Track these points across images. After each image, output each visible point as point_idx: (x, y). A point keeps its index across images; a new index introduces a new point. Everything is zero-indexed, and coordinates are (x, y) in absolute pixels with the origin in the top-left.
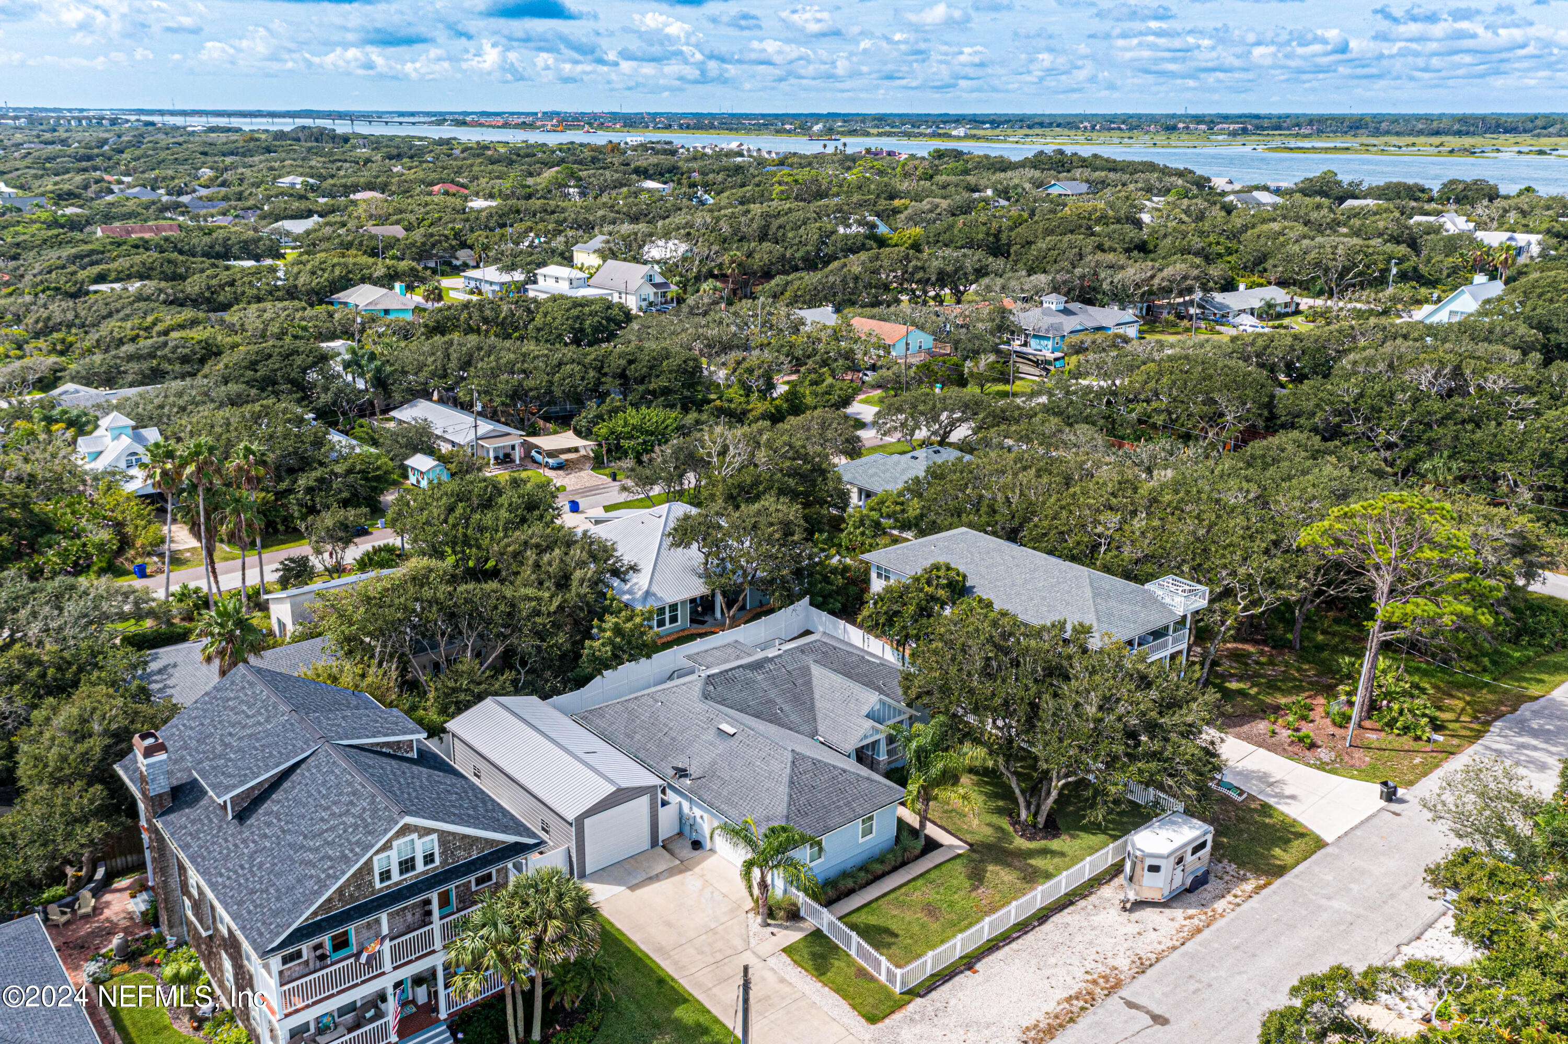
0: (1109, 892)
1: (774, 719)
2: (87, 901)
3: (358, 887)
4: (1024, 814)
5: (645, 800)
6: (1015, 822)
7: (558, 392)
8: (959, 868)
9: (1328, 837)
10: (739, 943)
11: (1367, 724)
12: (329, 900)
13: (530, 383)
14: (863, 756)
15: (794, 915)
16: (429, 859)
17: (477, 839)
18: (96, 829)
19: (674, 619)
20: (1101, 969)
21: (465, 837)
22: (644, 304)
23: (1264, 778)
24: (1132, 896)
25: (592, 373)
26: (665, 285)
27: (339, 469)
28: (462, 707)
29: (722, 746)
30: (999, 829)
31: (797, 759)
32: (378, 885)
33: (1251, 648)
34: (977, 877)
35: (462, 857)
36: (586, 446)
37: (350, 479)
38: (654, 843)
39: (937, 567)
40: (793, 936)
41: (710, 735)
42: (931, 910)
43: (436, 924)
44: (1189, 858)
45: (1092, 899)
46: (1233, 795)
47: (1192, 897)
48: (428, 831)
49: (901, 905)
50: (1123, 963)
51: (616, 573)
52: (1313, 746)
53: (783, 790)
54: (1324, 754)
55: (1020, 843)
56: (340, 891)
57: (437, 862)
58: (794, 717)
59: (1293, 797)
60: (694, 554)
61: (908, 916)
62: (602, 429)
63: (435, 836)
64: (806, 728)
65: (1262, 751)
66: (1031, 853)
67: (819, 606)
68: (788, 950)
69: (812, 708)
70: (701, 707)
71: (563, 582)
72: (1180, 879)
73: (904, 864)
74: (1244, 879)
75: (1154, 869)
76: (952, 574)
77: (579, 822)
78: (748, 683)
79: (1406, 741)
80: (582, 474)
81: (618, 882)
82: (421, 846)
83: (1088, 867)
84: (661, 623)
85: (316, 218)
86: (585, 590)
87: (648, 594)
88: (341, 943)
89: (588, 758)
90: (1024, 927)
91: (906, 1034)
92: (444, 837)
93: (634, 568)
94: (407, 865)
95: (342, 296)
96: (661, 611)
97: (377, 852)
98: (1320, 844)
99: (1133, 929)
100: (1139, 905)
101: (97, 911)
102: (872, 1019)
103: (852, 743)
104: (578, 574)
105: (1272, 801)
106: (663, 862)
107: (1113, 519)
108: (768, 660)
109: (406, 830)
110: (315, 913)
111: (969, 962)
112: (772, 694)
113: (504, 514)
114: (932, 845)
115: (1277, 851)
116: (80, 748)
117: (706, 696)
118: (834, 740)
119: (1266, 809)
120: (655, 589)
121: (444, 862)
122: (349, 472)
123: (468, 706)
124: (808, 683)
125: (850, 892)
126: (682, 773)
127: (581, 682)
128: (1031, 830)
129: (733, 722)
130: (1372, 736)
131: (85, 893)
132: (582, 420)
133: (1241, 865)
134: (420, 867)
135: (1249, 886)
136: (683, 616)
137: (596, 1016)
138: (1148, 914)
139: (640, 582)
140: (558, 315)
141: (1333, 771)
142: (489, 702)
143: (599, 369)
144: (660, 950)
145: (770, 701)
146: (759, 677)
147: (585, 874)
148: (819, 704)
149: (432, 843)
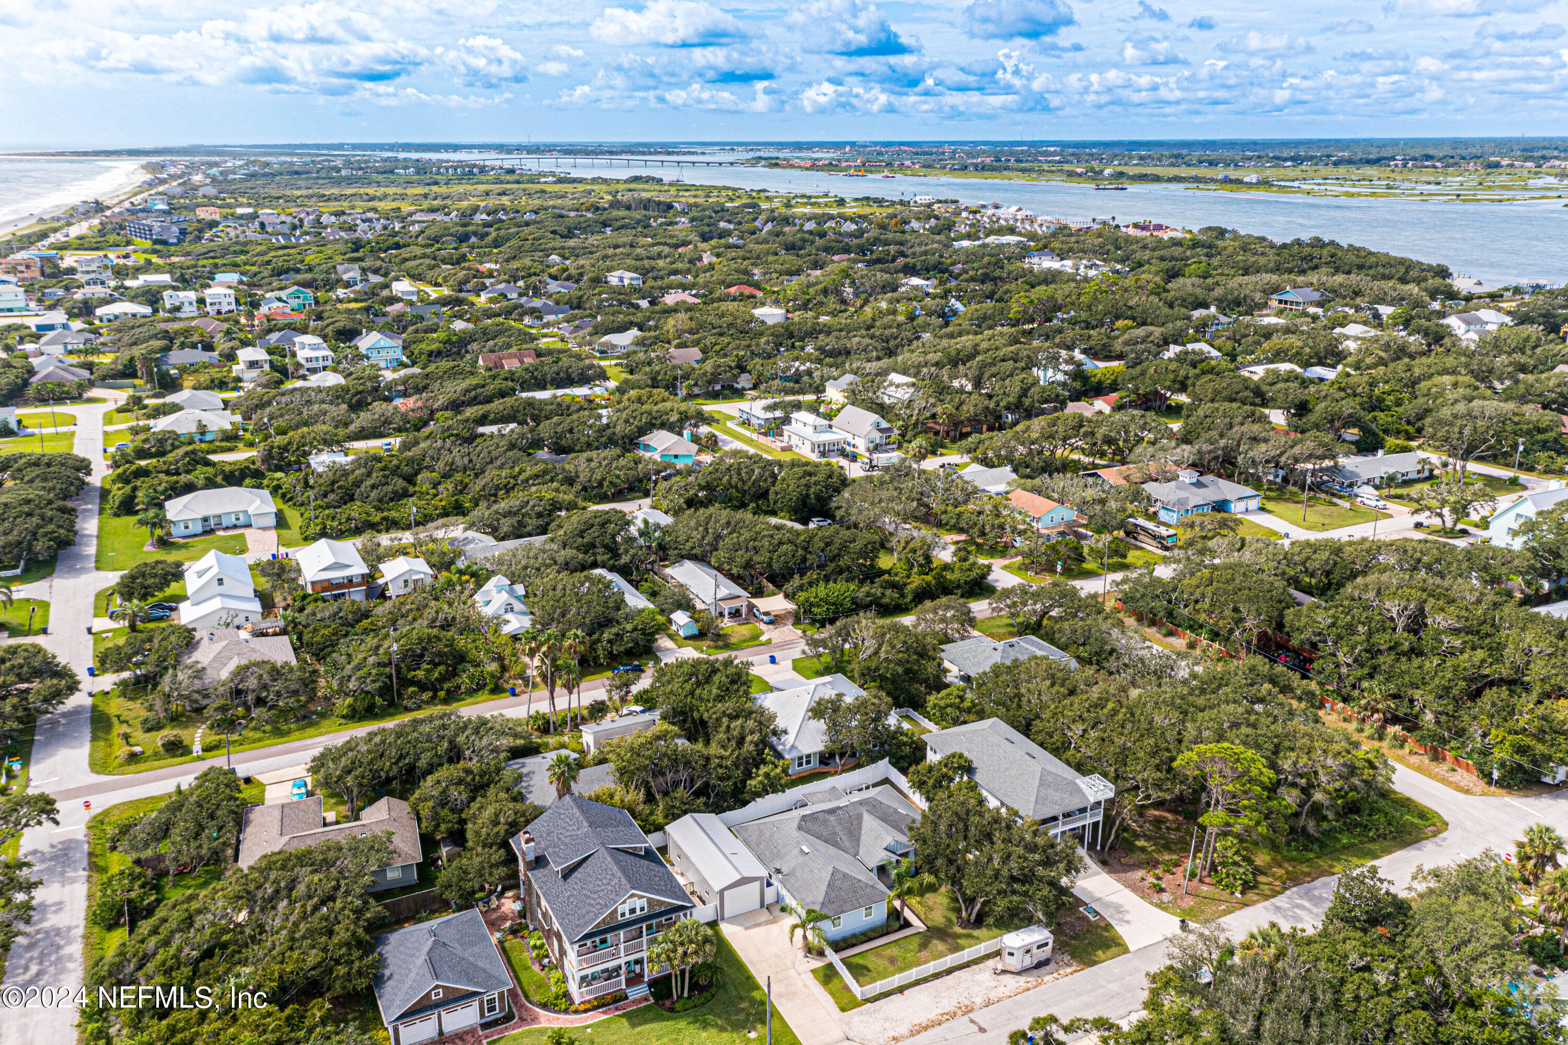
0: (991, 963)
1: (835, 844)
2: (494, 903)
3: (611, 919)
4: (964, 914)
5: (757, 884)
6: (959, 917)
7: (775, 566)
8: (917, 940)
9: (1132, 949)
10: (789, 964)
11: (1207, 880)
12: (600, 922)
13: (757, 558)
14: (882, 870)
15: (821, 953)
16: (642, 909)
17: (663, 902)
18: (502, 871)
19: (808, 762)
20: (967, 1002)
21: (659, 901)
22: (871, 446)
23: (1118, 909)
24: (1000, 967)
25: (800, 552)
26: (889, 430)
27: (629, 627)
28: (675, 817)
29: (801, 859)
30: (950, 920)
31: (835, 872)
32: (620, 918)
33: (1170, 816)
34: (924, 945)
35: (657, 910)
36: (790, 606)
37: (635, 635)
38: (762, 905)
39: (953, 756)
40: (818, 964)
41: (796, 852)
42: (892, 960)
43: (645, 939)
44: (1035, 951)
45: (981, 966)
46: (1090, 917)
47: (1035, 972)
48: (642, 897)
49: (879, 956)
50: (979, 1001)
51: (775, 733)
52: (1162, 890)
53: (824, 888)
54: (1166, 897)
55: (958, 930)
56: (603, 920)
57: (646, 911)
58: (847, 844)
59: (1128, 922)
60: (821, 725)
61: (880, 962)
62: (802, 596)
63: (645, 899)
64: (852, 851)
65: (1127, 892)
66: (960, 936)
67: (894, 765)
68: (813, 971)
69: (858, 840)
70: (796, 834)
71: (741, 741)
72: (1028, 961)
73: (887, 933)
74: (1069, 965)
75: (1011, 954)
76: (962, 761)
77: (721, 893)
78: (825, 822)
79: (1226, 894)
80: (785, 629)
81: (739, 924)
82: (638, 903)
83: (982, 948)
84: (800, 764)
85: (635, 331)
86: (752, 748)
87: (793, 747)
88: (604, 941)
89: (731, 857)
90: (937, 976)
91: (856, 1019)
92: (650, 901)
93: (785, 732)
94: (633, 911)
95: (644, 439)
96: (800, 758)
97: (620, 904)
98: (1126, 951)
99: (993, 984)
100: (1004, 972)
101: (499, 907)
102: (843, 1010)
103: (874, 863)
104: (749, 738)
105: (1113, 923)
106: (765, 916)
107: (1078, 728)
108: (839, 808)
109: (632, 896)
110: (594, 927)
111: (901, 990)
112: (838, 829)
113: (715, 691)
114: (907, 924)
115: (1100, 953)
116: (496, 830)
117: (800, 828)
118: (866, 860)
119: (1108, 927)
120: (797, 744)
121: (649, 911)
122: (635, 629)
123: (679, 816)
124: (860, 825)
125: (854, 945)
126: (778, 871)
127: (744, 804)
128: (965, 924)
129: (810, 845)
130: (1205, 888)
131: (493, 898)
132: (789, 587)
133: (1073, 956)
134: (638, 912)
135: (1069, 970)
136: (815, 763)
137: (714, 990)
138: (1007, 978)
139: (789, 739)
140: (792, 483)
141: (1165, 909)
142: (687, 817)
143: (805, 549)
144: (751, 962)
145: (836, 833)
146: (832, 818)
147: (723, 919)
148: (863, 837)
149: (644, 902)
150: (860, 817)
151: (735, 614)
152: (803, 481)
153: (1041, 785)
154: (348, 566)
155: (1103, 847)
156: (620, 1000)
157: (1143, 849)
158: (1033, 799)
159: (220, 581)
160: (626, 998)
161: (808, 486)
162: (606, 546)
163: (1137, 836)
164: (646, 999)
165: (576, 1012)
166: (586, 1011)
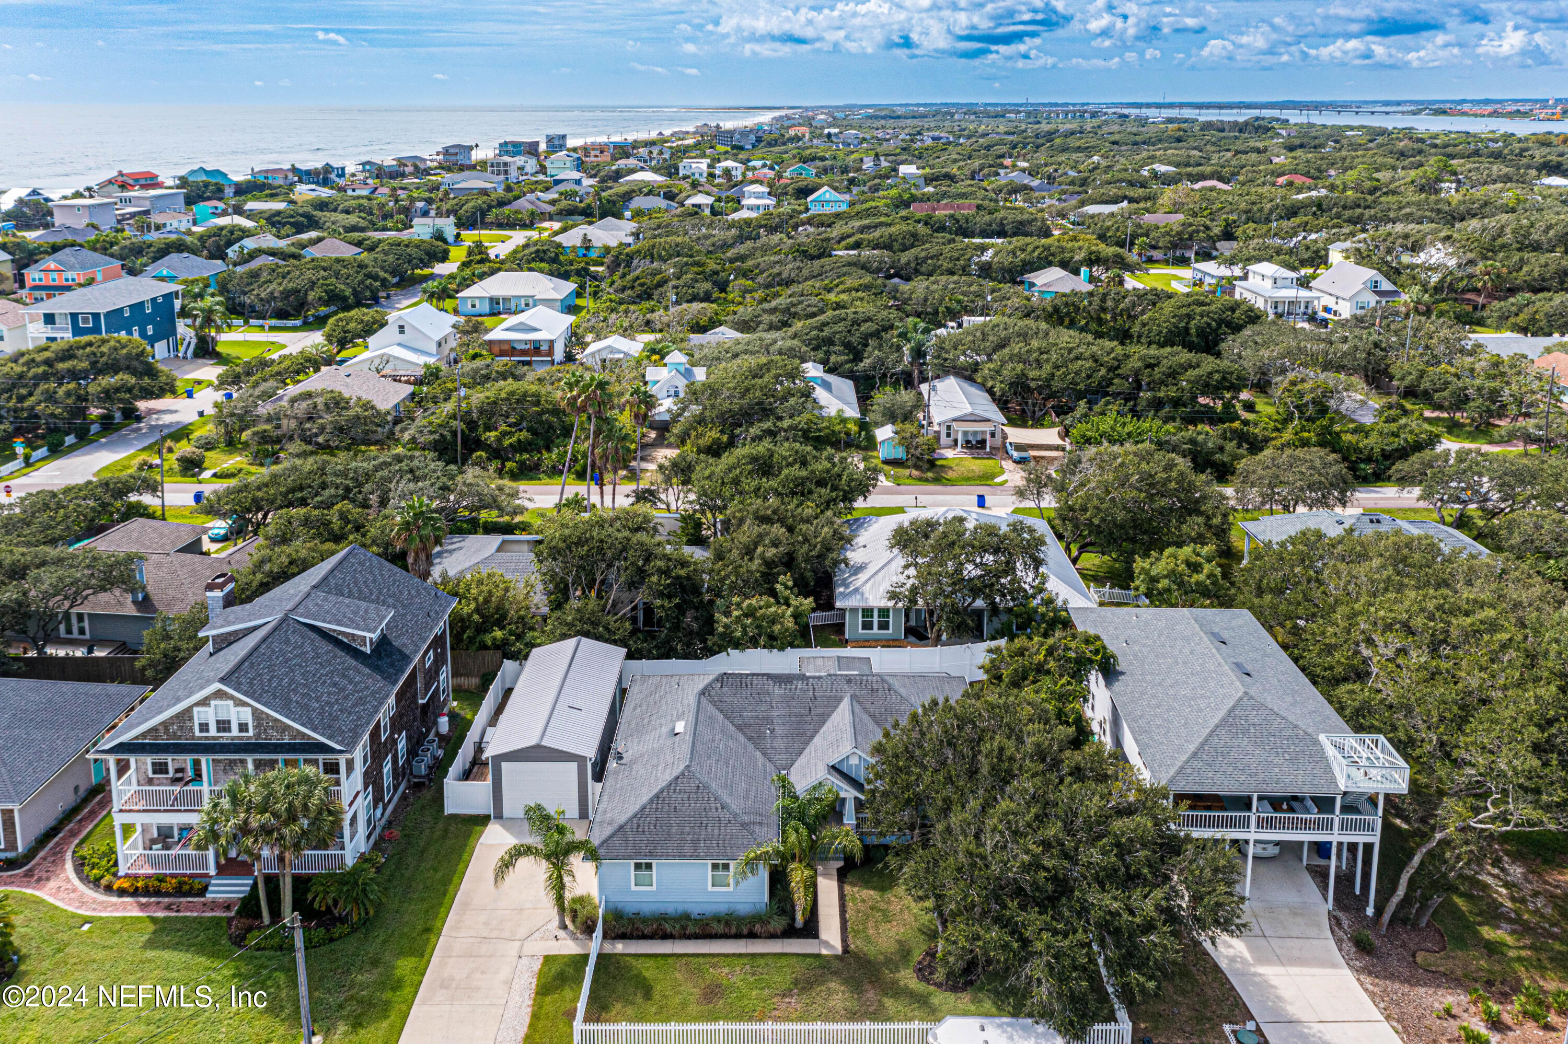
1: (753, 735)
3: (181, 728)
5: (573, 767)
8: (799, 968)
12: (154, 730)
15: (586, 929)
16: (243, 728)
17: (288, 728)
21: (276, 720)
26: (1393, 293)
29: (662, 741)
30: (904, 952)
32: (197, 733)
35: (275, 737)
36: (1062, 443)
38: (583, 814)
40: (566, 948)
42: (714, 992)
48: (248, 705)
49: (696, 972)
55: (907, 976)
56: (165, 724)
57: (251, 733)
58: (779, 744)
61: (691, 986)
63: (249, 710)
65: (1384, 1026)
66: (898, 992)
68: (548, 959)
69: (805, 742)
70: (692, 700)
78: (761, 694)
82: (233, 714)
84: (867, 626)
85: (1125, 204)
92: (258, 715)
93: (862, 569)
94: (223, 725)
96: (868, 613)
97: (198, 704)
108: (802, 677)
109: (219, 694)
110: (144, 735)
114: (808, 932)
117: (709, 692)
121: (257, 736)
124: (825, 716)
125: (666, 936)
126: (618, 756)
128: (929, 970)
129: (694, 722)
132: (1068, 418)
134: (235, 731)
136: (896, 623)
139: (859, 580)
142: (573, 640)
145: (769, 720)
146: (778, 691)
147: (499, 816)
148: (817, 740)
149: (246, 715)
150: (834, 703)
151: (976, 446)
152: (1184, 311)
153: (1223, 723)
154: (536, 330)
155: (1379, 911)
156: (189, 894)
157: (1493, 949)
158: (1192, 748)
159: (402, 329)
160: (203, 891)
161: (1189, 317)
162: (848, 346)
163: (1494, 915)
164: (228, 908)
165: (109, 889)
166: (122, 892)
